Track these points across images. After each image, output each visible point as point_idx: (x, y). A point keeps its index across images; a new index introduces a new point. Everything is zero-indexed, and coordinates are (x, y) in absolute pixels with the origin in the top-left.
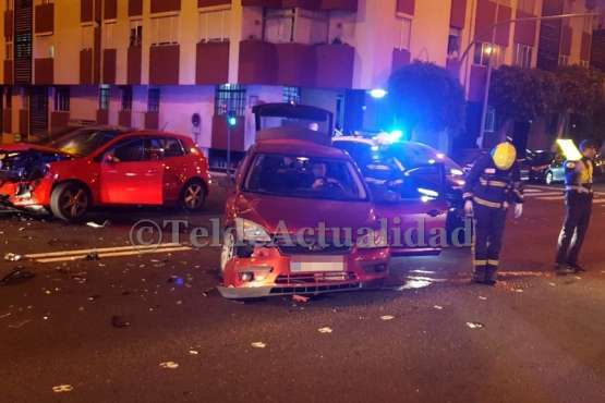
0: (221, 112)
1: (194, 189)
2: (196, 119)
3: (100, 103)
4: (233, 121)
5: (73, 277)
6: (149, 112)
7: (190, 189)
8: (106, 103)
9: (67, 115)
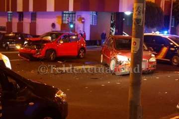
2: (53, 25)
3: (8, 19)
4: (72, 26)
6: (32, 22)
7: (81, 51)
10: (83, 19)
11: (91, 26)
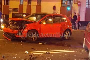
0: (64, 5)
1: (67, 32)
3: (20, 2)
4: (69, 9)
5: (47, 58)
6: (37, 5)
7: (66, 32)
8: (22, 2)
9: (9, 6)
10: (80, 2)
11: (87, 9)
